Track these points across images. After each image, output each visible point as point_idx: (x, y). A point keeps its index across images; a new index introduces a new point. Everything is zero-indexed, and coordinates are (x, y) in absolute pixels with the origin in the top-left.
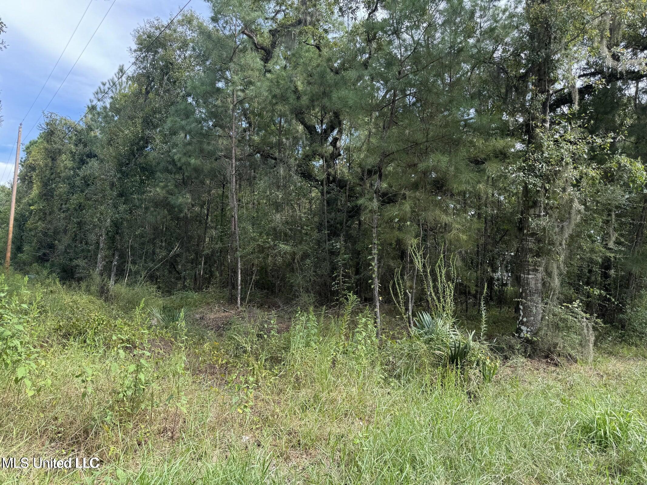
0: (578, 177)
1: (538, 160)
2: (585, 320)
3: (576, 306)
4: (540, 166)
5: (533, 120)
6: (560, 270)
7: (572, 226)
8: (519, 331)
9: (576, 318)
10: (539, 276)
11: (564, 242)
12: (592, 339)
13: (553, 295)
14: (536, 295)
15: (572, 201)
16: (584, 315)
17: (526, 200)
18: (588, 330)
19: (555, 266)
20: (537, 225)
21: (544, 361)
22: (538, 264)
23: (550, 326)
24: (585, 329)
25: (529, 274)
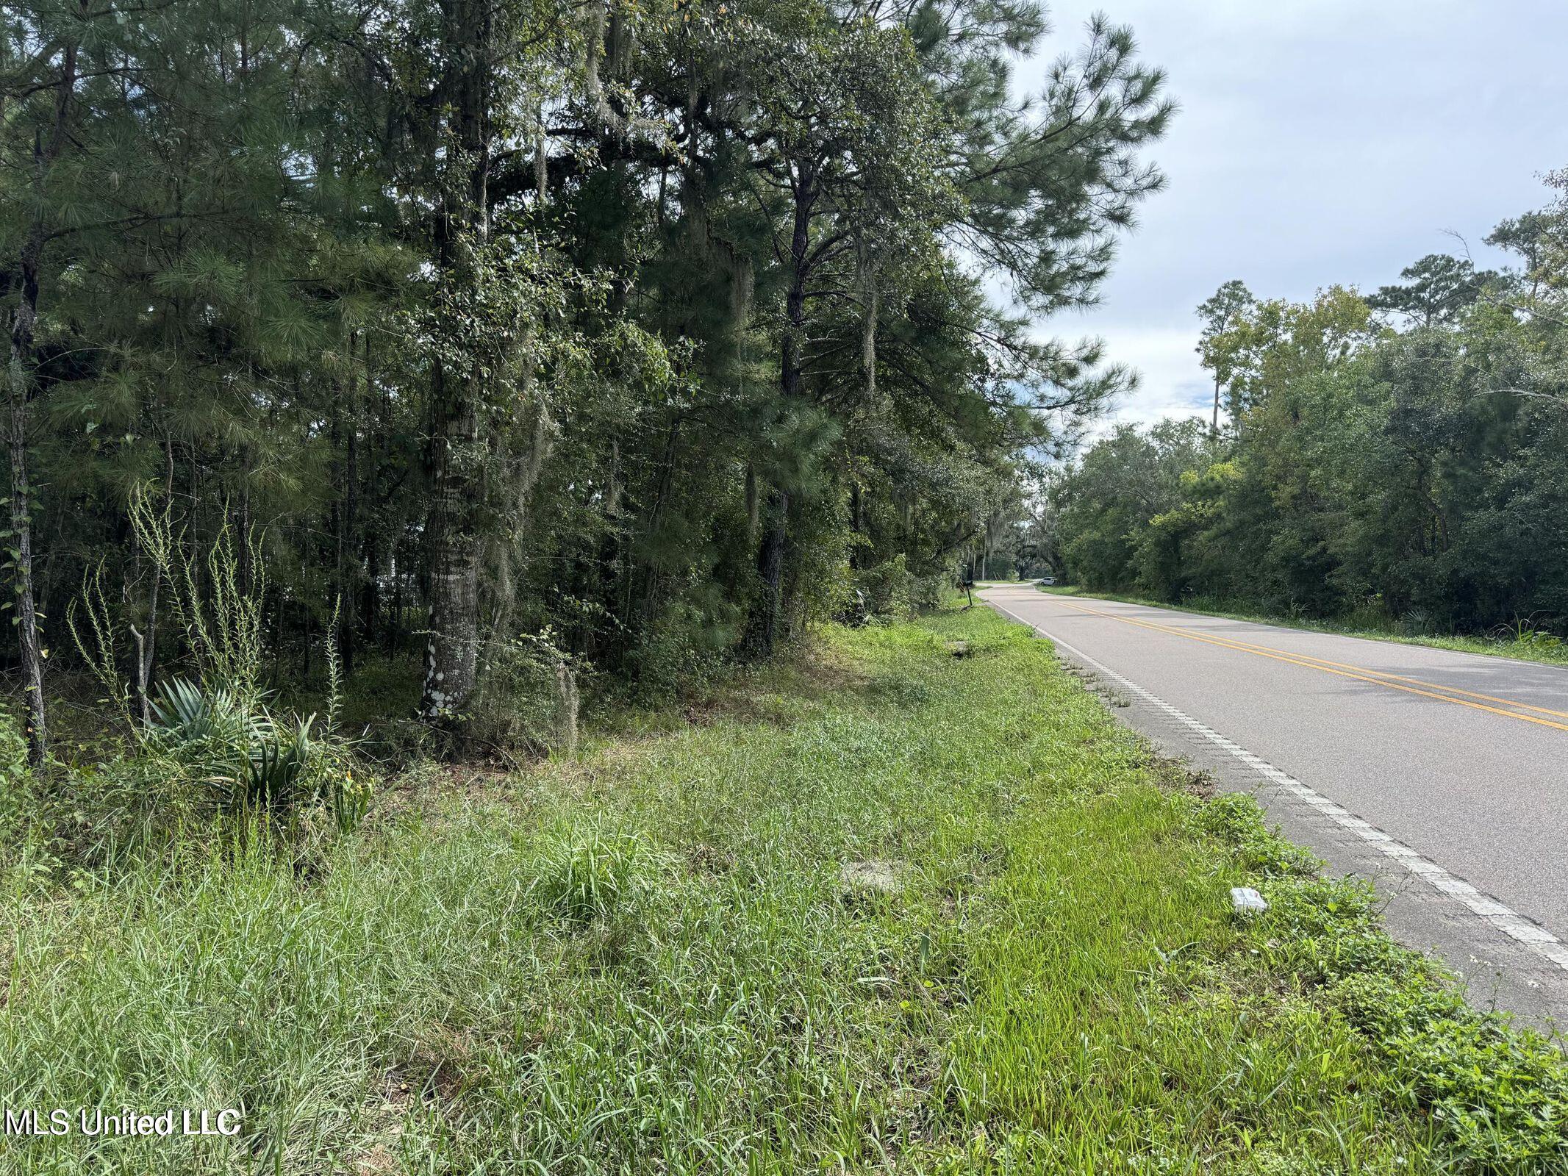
0: (548, 359)
1: (463, 308)
2: (562, 665)
3: (545, 637)
4: (468, 322)
5: (451, 211)
6: (516, 562)
7: (538, 466)
8: (428, 703)
9: (545, 663)
10: (472, 575)
11: (521, 500)
12: (576, 704)
13: (502, 616)
14: (464, 620)
15: (536, 410)
16: (561, 655)
17: (440, 399)
18: (568, 687)
19: (504, 554)
20: (464, 459)
21: (482, 763)
22: (468, 549)
23: (496, 686)
24: (562, 683)
25: (448, 573)
